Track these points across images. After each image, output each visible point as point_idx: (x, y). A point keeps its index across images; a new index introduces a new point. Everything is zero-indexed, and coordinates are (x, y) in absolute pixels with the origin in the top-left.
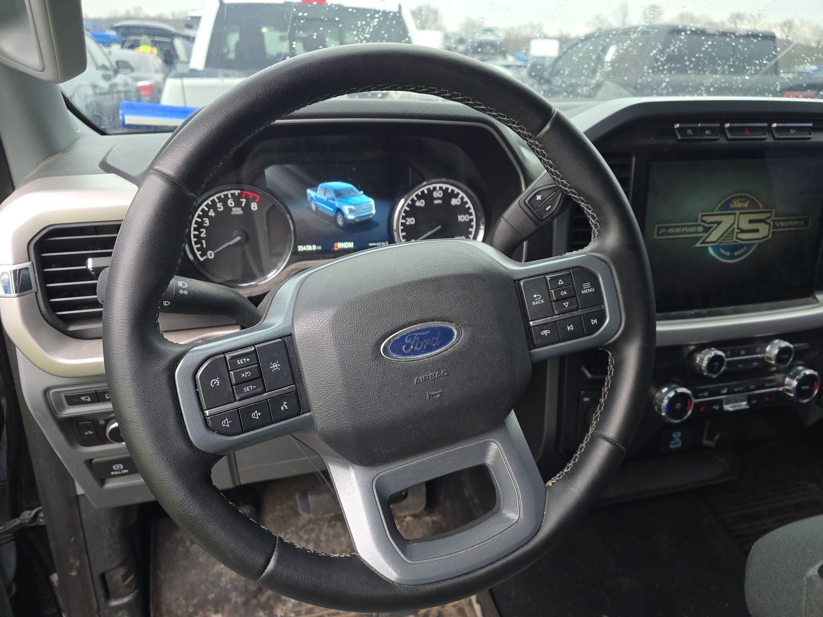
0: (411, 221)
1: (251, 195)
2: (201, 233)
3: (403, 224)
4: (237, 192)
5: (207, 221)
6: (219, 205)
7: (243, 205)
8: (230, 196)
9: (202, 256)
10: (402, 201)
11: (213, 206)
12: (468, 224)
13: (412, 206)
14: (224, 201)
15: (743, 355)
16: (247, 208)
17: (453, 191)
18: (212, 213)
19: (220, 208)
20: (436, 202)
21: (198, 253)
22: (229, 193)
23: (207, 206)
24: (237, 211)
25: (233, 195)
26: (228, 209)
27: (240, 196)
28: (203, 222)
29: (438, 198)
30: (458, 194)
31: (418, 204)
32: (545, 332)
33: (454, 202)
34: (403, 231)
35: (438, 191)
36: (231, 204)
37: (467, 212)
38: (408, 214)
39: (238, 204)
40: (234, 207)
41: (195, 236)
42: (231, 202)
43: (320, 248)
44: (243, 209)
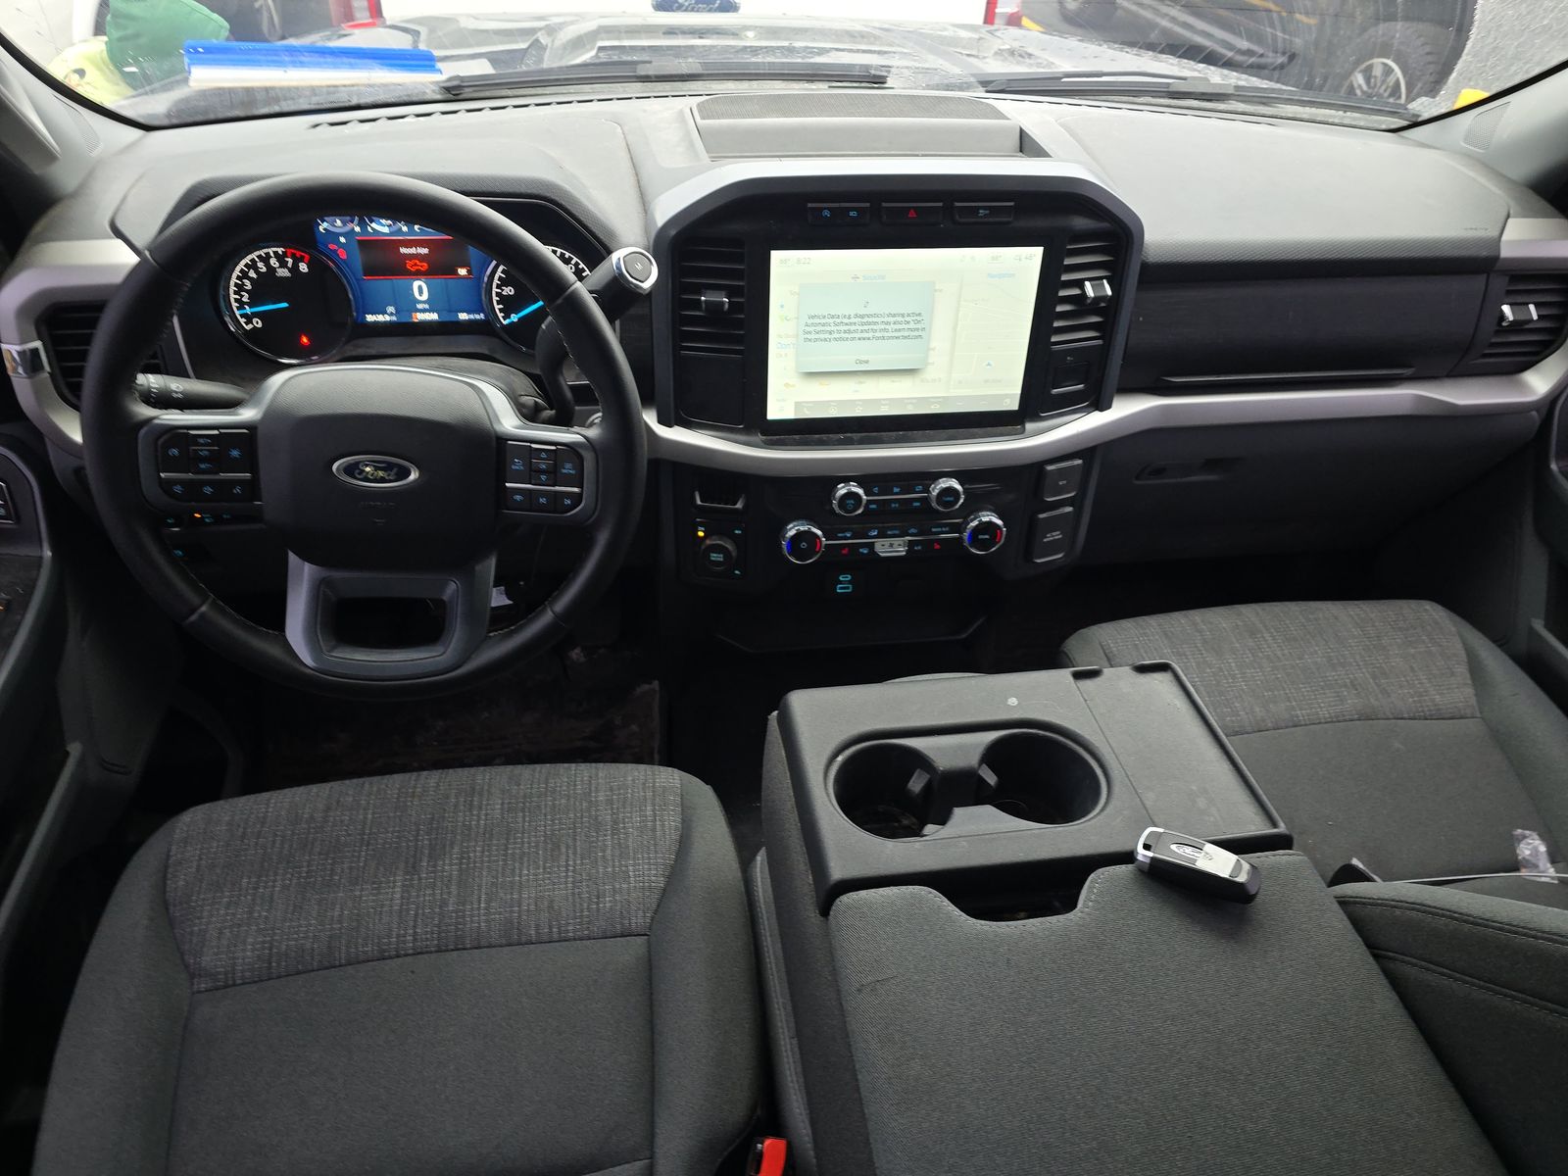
0: (509, 291)
1: (299, 254)
2: (242, 296)
4: (280, 250)
5: (248, 285)
6: (260, 265)
7: (290, 265)
8: (272, 255)
9: (247, 324)
11: (253, 265)
15: (897, 494)
16: (295, 269)
18: (252, 274)
19: (262, 269)
21: (242, 321)
22: (270, 251)
23: (246, 265)
24: (283, 273)
25: (275, 253)
26: (271, 270)
27: (285, 254)
28: (243, 284)
32: (518, 498)
34: (499, 303)
36: (275, 264)
38: (503, 282)
39: (283, 265)
40: (279, 267)
41: (236, 300)
42: (273, 262)
43: (394, 318)
44: (290, 270)
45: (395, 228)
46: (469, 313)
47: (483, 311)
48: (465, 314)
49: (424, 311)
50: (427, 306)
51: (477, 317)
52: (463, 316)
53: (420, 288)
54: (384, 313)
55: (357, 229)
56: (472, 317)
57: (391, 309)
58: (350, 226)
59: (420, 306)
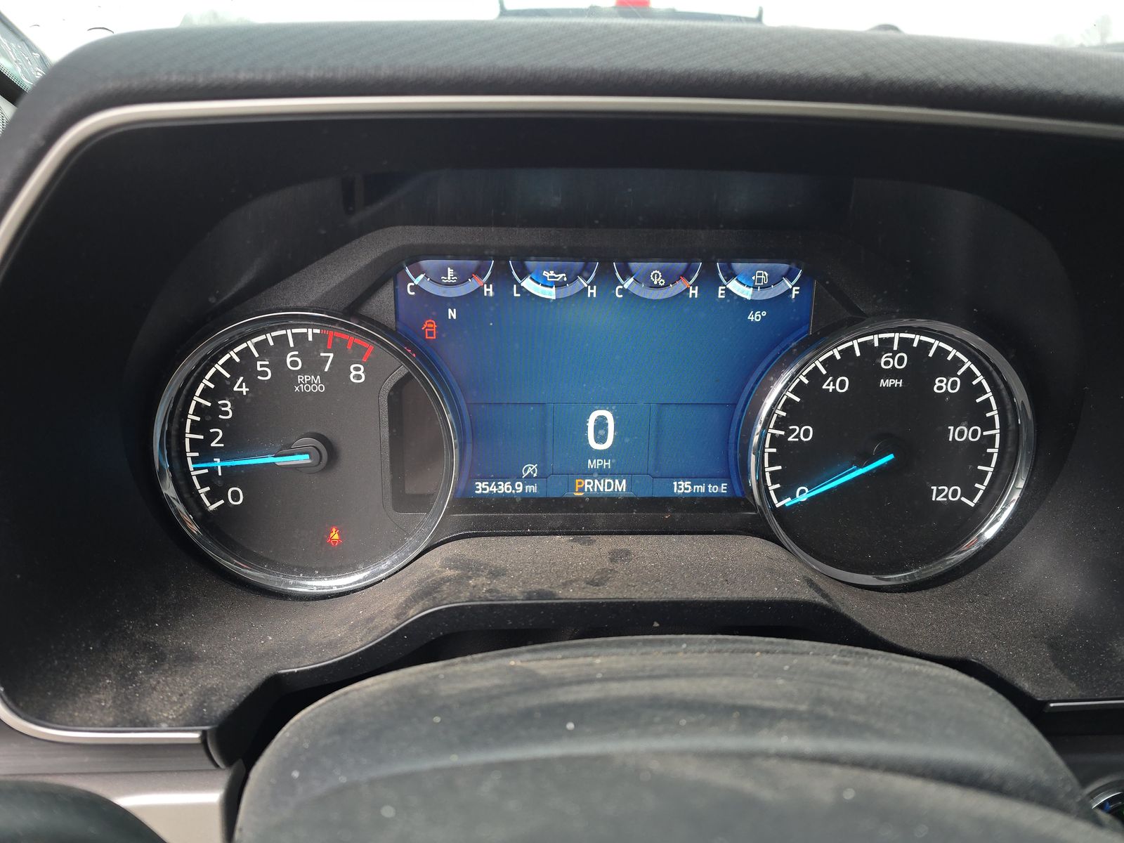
0: (802, 433)
1: (351, 342)
2: (211, 437)
3: (775, 441)
4: (311, 334)
5: (228, 409)
6: (262, 366)
7: (327, 368)
8: (292, 342)
10: (786, 376)
11: (245, 367)
12: (978, 451)
13: (810, 390)
14: (275, 353)
16: (337, 378)
17: (941, 352)
18: (241, 387)
19: (265, 374)
20: (885, 383)
22: (290, 335)
23: (229, 365)
24: (311, 384)
25: (300, 339)
26: (284, 377)
27: (320, 343)
28: (216, 410)
29: (893, 373)
30: (957, 363)
31: (828, 386)
33: (942, 385)
34: (773, 460)
35: (895, 353)
36: (294, 363)
37: (978, 416)
38: (793, 414)
39: (313, 365)
40: (301, 372)
41: (195, 445)
42: (293, 360)
43: (532, 489)
44: (325, 378)
45: (571, 290)
46: (695, 478)
47: (726, 477)
48: (687, 484)
49: (602, 473)
50: (607, 464)
51: (713, 489)
52: (683, 487)
53: (601, 423)
54: (514, 476)
55: (489, 291)
56: (701, 489)
57: (531, 469)
58: (473, 284)
59: (593, 464)
